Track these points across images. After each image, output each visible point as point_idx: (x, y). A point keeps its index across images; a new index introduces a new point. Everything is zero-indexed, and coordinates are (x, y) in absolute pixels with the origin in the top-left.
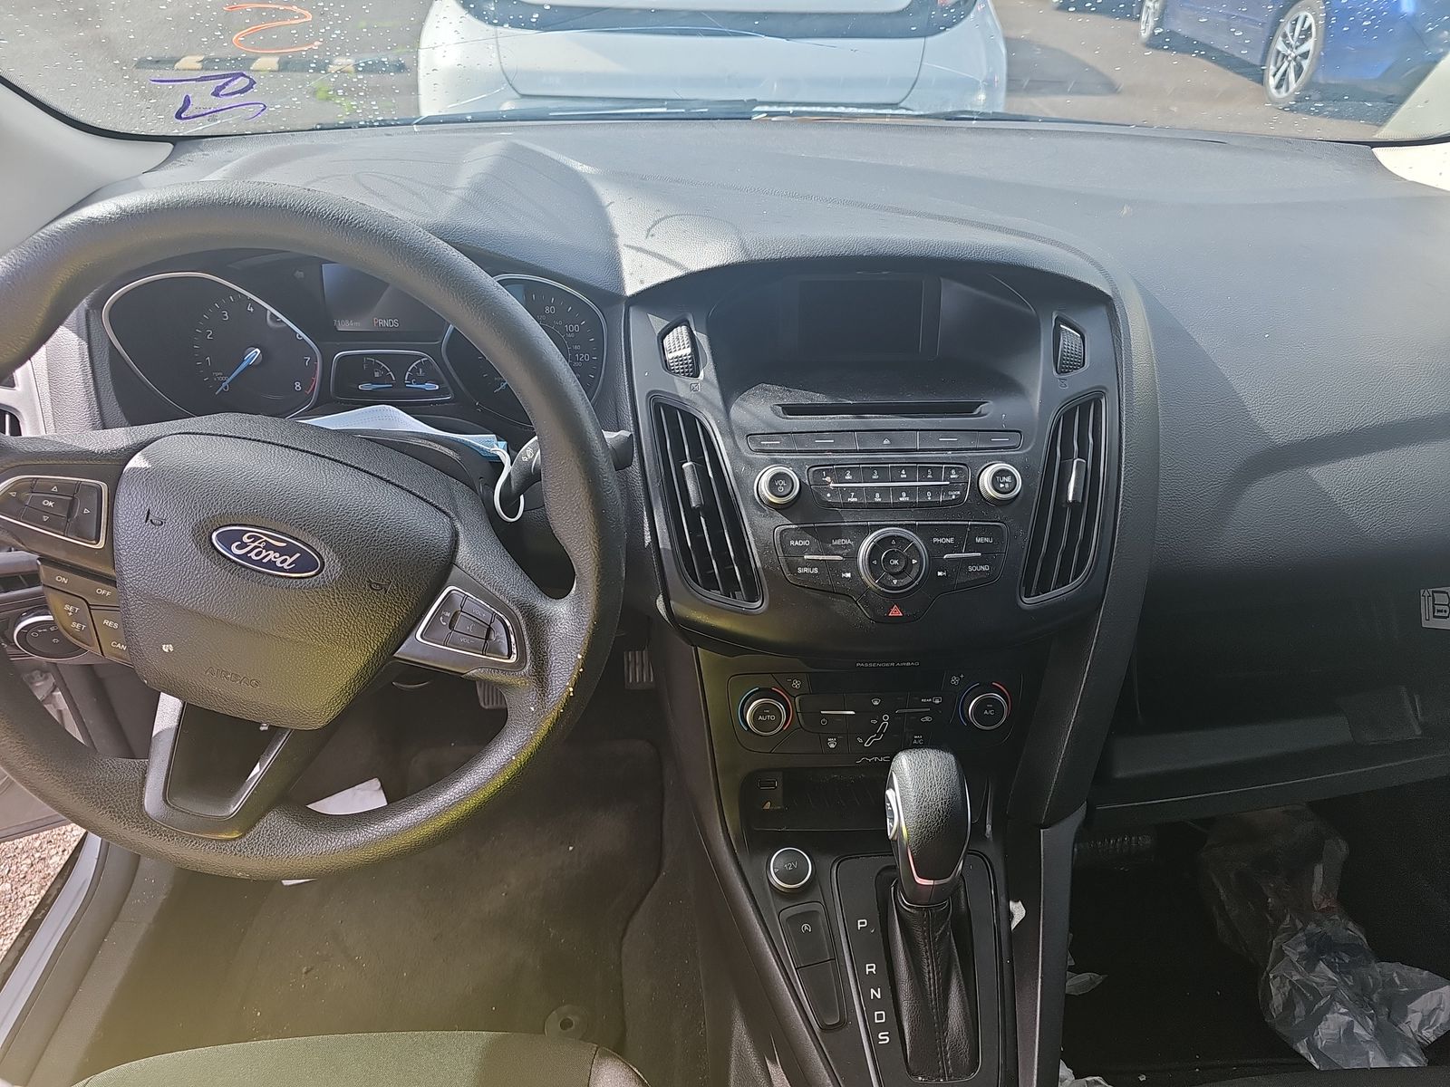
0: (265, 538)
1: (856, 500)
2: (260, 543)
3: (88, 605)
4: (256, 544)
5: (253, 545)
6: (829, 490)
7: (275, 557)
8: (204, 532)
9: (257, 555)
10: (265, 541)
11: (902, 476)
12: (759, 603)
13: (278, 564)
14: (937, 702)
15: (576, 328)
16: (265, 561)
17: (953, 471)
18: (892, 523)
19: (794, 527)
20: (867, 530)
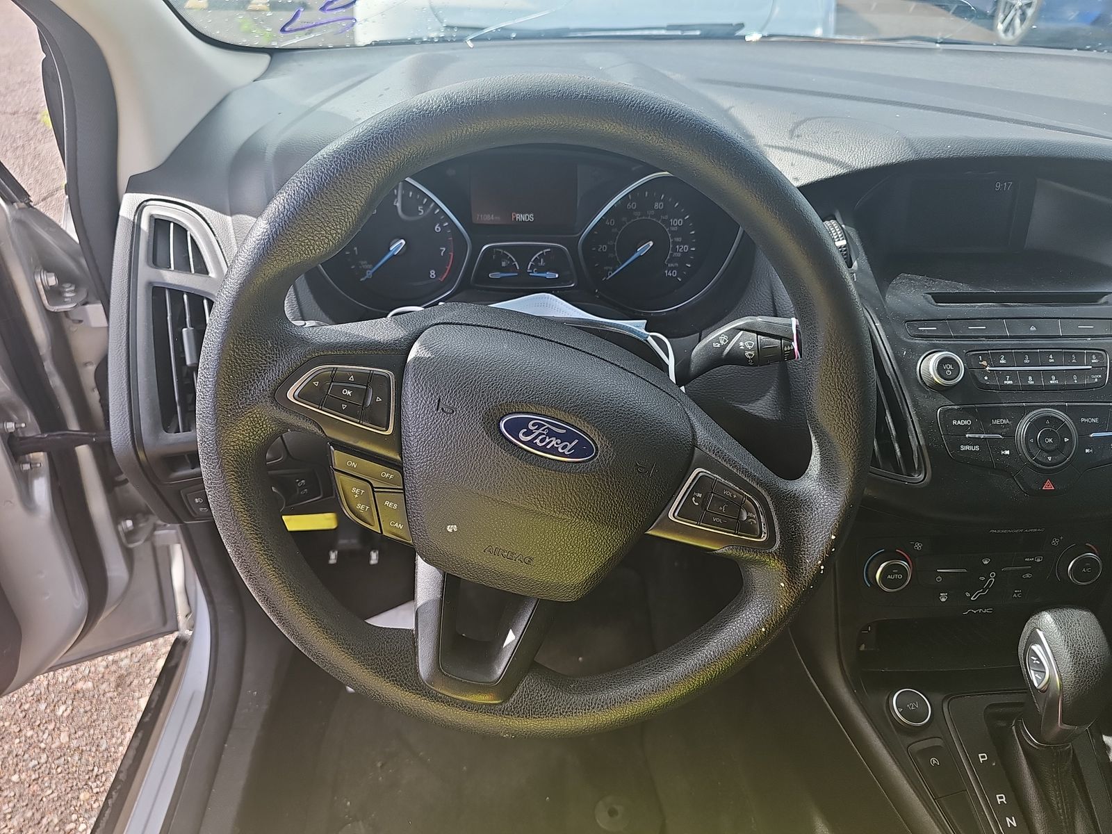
0: (548, 425)
1: (1011, 382)
2: (543, 430)
3: (373, 488)
4: (540, 431)
5: (538, 432)
6: (986, 373)
7: (557, 444)
8: (492, 420)
9: (542, 441)
10: (548, 428)
11: (1051, 361)
12: (922, 476)
13: (560, 450)
14: (1038, 560)
15: (679, 222)
16: (548, 447)
17: (1094, 357)
18: (1045, 404)
19: (956, 407)
20: (1024, 411)
